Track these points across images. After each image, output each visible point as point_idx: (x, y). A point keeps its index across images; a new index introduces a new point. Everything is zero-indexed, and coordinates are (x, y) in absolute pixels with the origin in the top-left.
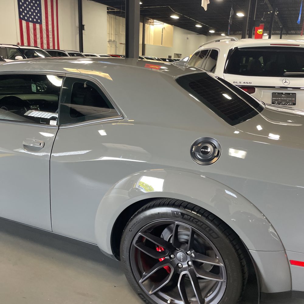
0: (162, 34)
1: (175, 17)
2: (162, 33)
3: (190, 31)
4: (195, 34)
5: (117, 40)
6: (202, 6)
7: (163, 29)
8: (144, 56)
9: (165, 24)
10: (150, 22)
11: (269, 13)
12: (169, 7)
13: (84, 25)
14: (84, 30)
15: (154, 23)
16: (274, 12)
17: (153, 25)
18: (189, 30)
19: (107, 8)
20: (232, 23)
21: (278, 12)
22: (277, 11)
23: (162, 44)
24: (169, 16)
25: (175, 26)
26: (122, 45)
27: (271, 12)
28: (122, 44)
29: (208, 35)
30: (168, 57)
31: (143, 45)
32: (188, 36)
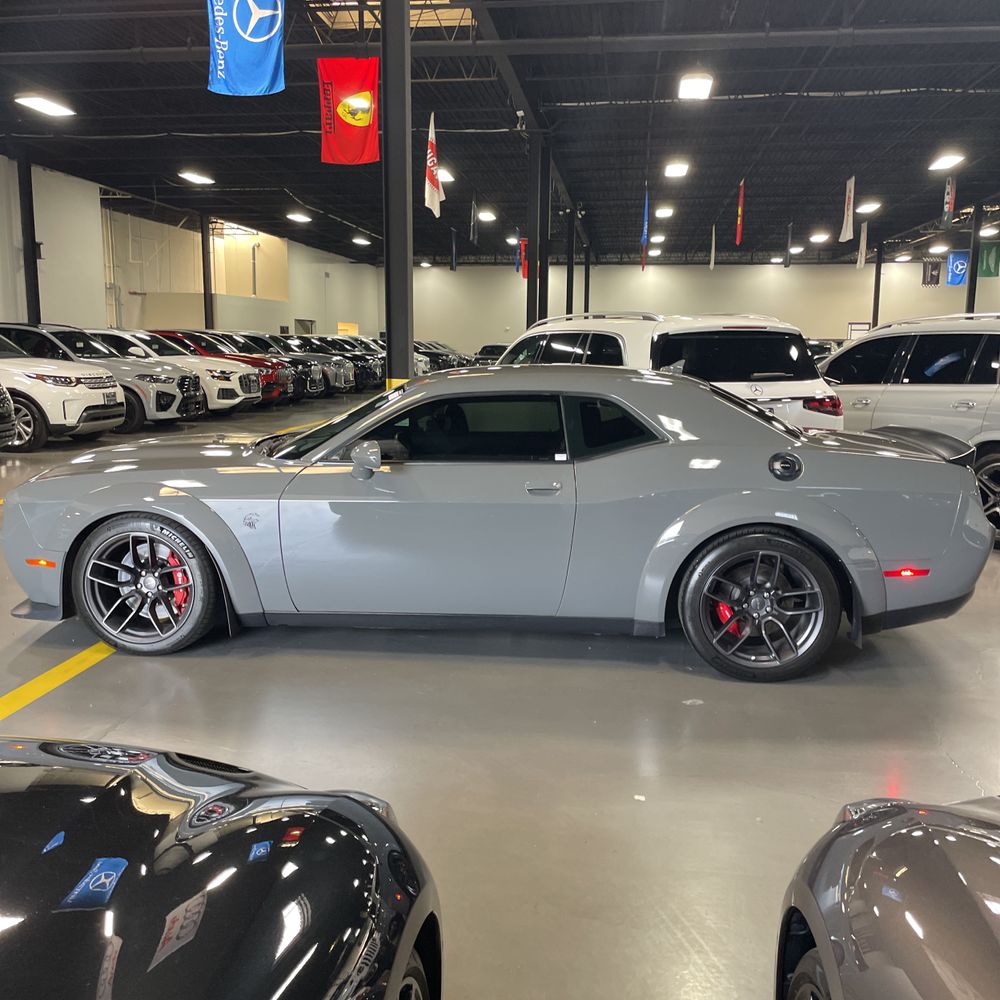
0: (254, 264)
1: (299, 218)
2: (254, 259)
3: (331, 254)
4: (347, 262)
5: (119, 283)
6: (426, 205)
7: (254, 249)
8: (211, 331)
9: (260, 233)
10: (214, 229)
11: (561, 213)
12: (287, 190)
13: (39, 245)
14: (40, 258)
15: (226, 232)
16: (573, 212)
17: (221, 235)
18: (330, 251)
19: (101, 189)
20: (478, 242)
21: (583, 213)
22: (581, 210)
23: (255, 293)
24: (284, 215)
25: (291, 242)
26: (135, 296)
27: (568, 211)
28: (135, 293)
30: (279, 330)
31: (207, 296)
32: (329, 268)
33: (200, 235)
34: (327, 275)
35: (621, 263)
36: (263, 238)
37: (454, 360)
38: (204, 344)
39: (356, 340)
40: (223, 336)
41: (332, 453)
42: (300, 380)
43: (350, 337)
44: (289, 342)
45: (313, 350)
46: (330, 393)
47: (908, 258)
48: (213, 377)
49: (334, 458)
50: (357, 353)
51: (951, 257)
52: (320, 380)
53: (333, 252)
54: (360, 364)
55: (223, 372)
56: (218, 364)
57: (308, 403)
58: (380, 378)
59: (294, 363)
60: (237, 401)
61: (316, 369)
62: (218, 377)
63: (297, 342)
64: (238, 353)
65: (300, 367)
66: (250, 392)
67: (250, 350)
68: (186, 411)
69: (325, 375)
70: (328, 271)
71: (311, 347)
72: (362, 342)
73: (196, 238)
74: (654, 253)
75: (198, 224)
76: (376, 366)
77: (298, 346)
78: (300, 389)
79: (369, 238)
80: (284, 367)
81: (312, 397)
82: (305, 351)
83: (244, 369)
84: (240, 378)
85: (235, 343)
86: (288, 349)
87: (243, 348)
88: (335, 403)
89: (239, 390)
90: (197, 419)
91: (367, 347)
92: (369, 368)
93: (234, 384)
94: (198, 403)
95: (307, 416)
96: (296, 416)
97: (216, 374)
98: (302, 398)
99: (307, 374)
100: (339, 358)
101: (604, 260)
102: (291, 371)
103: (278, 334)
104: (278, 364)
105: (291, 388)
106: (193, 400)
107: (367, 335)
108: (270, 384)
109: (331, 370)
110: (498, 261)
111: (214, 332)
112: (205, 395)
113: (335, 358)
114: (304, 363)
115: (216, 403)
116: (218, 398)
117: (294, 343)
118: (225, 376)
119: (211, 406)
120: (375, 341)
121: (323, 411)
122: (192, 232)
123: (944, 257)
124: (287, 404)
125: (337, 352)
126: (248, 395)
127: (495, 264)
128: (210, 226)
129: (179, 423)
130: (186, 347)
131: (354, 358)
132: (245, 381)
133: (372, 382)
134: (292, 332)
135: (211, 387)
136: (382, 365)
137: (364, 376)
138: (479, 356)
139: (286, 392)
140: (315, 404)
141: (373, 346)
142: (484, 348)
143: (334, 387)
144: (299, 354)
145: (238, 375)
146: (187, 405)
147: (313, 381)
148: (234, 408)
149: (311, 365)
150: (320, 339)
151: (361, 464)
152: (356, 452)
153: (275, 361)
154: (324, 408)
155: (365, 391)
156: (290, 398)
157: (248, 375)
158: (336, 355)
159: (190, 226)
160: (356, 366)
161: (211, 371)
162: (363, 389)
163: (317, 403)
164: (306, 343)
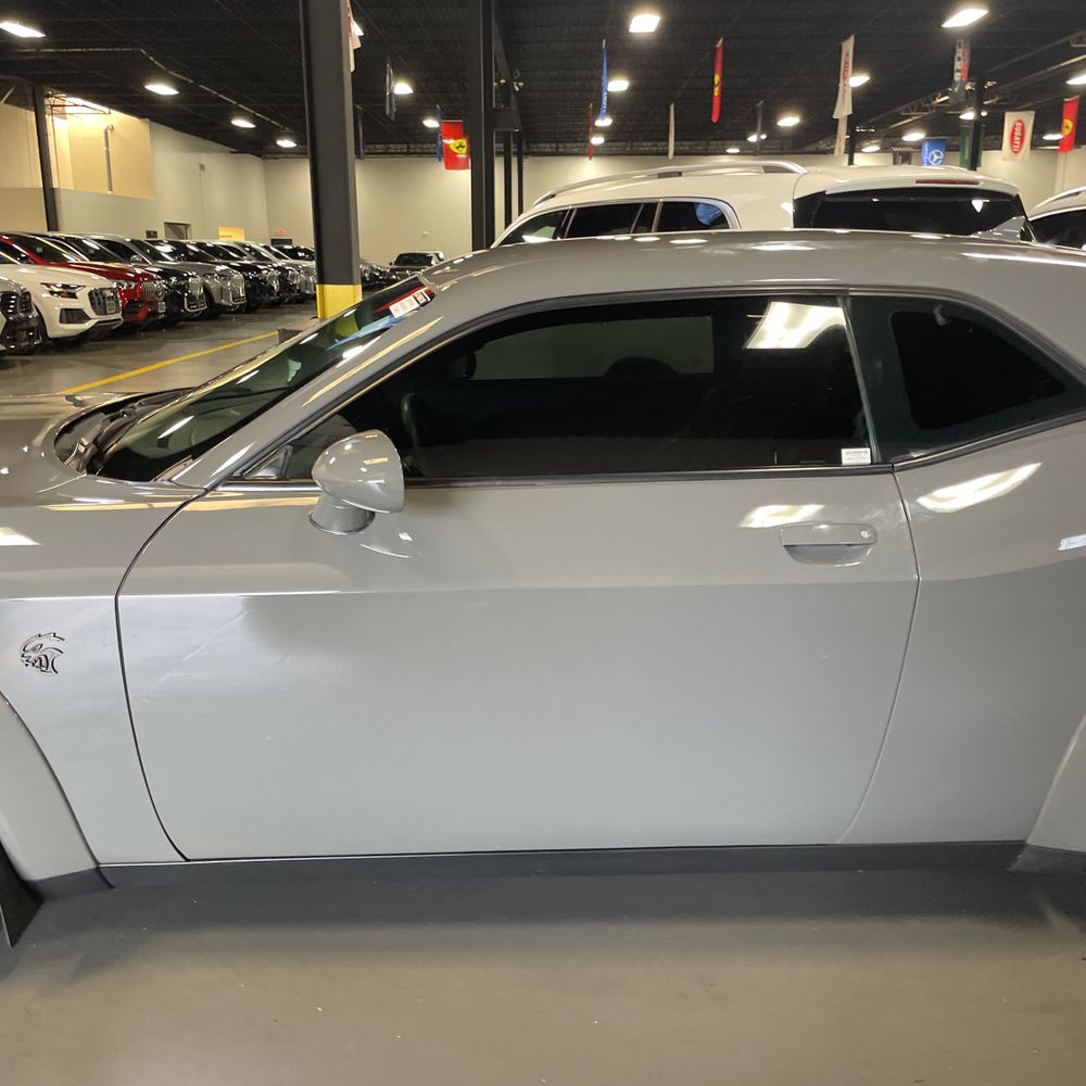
0: (108, 152)
1: (162, 89)
2: (107, 145)
3: (206, 141)
4: (226, 152)
7: (106, 133)
8: (50, 234)
9: (114, 113)
10: (52, 106)
12: (143, 51)
15: (68, 110)
16: (508, 85)
17: (63, 115)
18: (204, 137)
21: (521, 84)
22: (518, 81)
23: (111, 189)
24: (141, 85)
25: (154, 124)
27: (503, 81)
29: (268, 156)
30: (145, 234)
31: (47, 191)
32: (205, 158)
33: (33, 113)
34: (202, 167)
35: (556, 154)
36: (117, 118)
37: (365, 271)
38: (39, 250)
39: (244, 246)
40: (67, 240)
41: (257, 460)
42: (175, 297)
43: (235, 243)
44: (158, 248)
45: (189, 258)
46: (214, 314)
47: (877, 148)
48: (52, 293)
49: (262, 473)
50: (246, 262)
51: (926, 146)
52: (201, 297)
53: (209, 139)
54: (251, 275)
55: (64, 286)
56: (58, 276)
57: (187, 326)
58: (278, 294)
59: (165, 274)
60: (88, 325)
61: (195, 282)
62: (59, 293)
63: (168, 249)
64: (89, 262)
65: (174, 279)
66: (106, 314)
67: (106, 258)
68: (14, 341)
69: (207, 290)
70: (203, 163)
71: (186, 254)
72: (252, 249)
73: (29, 119)
74: (597, 140)
75: (30, 99)
76: (272, 277)
77: (169, 254)
78: (175, 309)
79: (253, 119)
80: (151, 279)
81: (191, 318)
82: (179, 259)
83: (97, 282)
84: (90, 294)
85: (84, 249)
86: (156, 256)
87: (95, 255)
88: (223, 326)
89: (89, 311)
90: (32, 351)
91: (258, 255)
92: (264, 281)
93: (82, 302)
94: (32, 329)
95: (187, 344)
96: (171, 345)
97: (57, 290)
98: (179, 321)
99: (183, 289)
100: (224, 267)
101: (536, 150)
102: (160, 284)
103: (143, 238)
104: (143, 275)
105: (162, 308)
106: (24, 326)
107: (257, 241)
108: (134, 301)
109: (214, 284)
110: (411, 151)
111: (57, 234)
112: (40, 318)
113: (218, 268)
114: (178, 274)
115: (58, 329)
116: (61, 322)
117: (165, 249)
118: (68, 292)
119: (51, 334)
120: (266, 248)
121: (209, 337)
122: (23, 110)
123: (918, 146)
124: (159, 329)
125: (221, 261)
126: (104, 318)
127: (408, 154)
128: (47, 101)
129: (6, 358)
130: (15, 254)
131: (242, 268)
132: (96, 298)
133: (267, 298)
134: (161, 236)
135: (50, 307)
136: (280, 277)
137: (258, 291)
138: (394, 267)
139: (155, 313)
140: (196, 328)
141: (265, 253)
142: (401, 256)
143: (220, 305)
144: (171, 262)
145: (87, 290)
146: (14, 333)
147: (191, 298)
148: (85, 335)
149: (189, 276)
150: (199, 245)
151: (335, 494)
152: (326, 465)
153: (139, 271)
154: (209, 332)
155: (258, 311)
156: (162, 320)
157: (102, 290)
158: (219, 264)
159: (19, 100)
160: (246, 278)
161: (48, 285)
162: (256, 308)
163: (199, 326)
164: (180, 250)
